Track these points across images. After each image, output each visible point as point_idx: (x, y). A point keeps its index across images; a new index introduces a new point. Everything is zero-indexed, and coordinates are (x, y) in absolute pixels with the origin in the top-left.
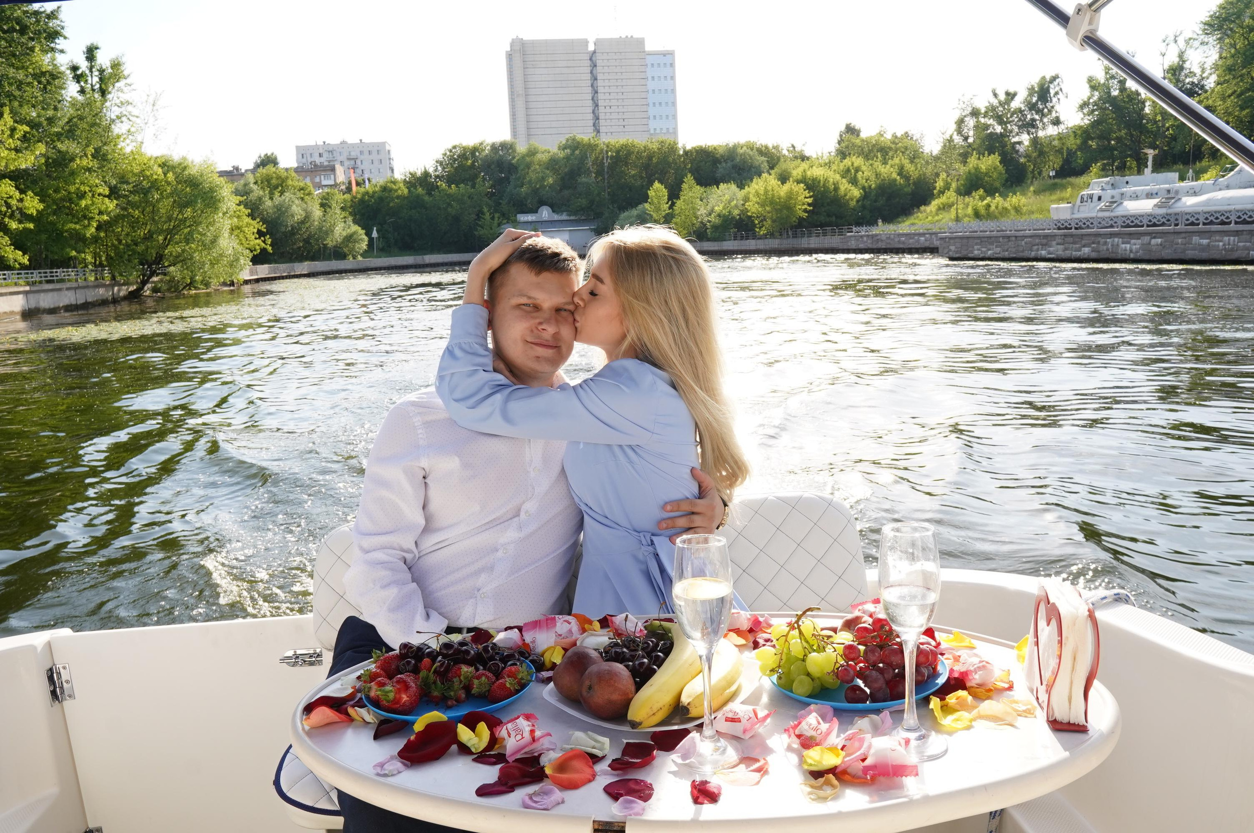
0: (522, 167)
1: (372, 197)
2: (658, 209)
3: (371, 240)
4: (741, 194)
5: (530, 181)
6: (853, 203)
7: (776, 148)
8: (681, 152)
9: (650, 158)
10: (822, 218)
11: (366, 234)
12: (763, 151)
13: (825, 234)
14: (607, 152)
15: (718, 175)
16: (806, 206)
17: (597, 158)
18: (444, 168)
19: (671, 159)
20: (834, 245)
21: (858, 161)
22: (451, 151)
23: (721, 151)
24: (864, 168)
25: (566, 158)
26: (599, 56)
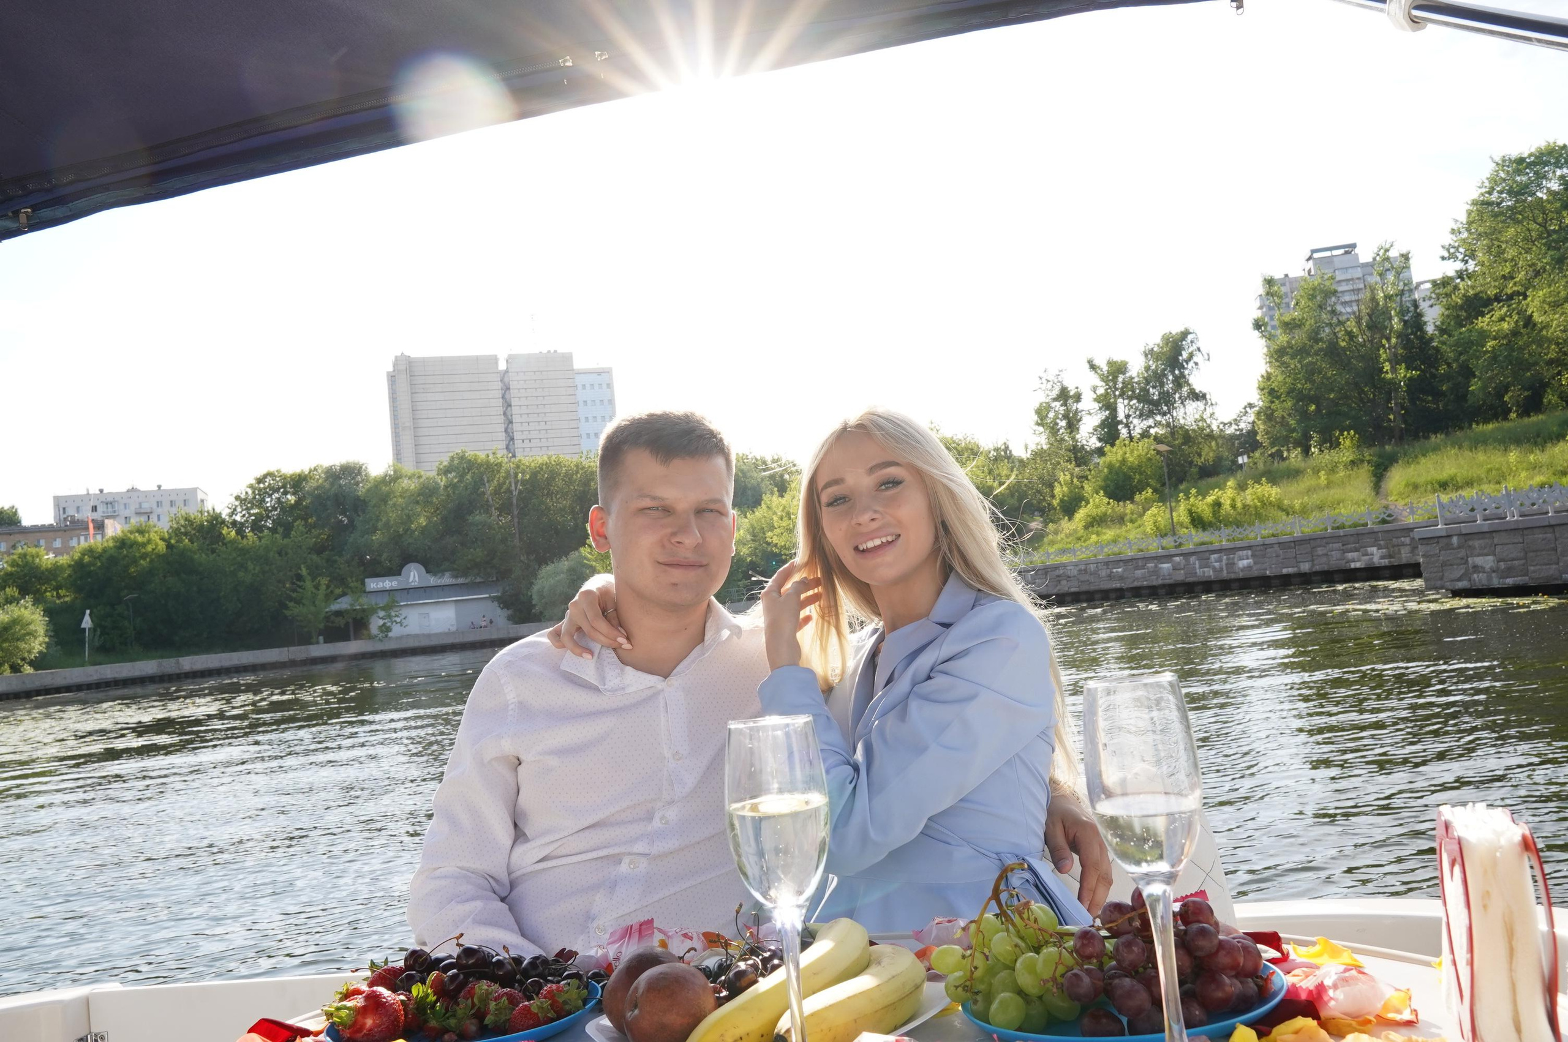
0: (372, 501)
14: (517, 475)
17: (500, 485)
18: (246, 510)
22: (262, 480)
25: (450, 485)
26: (512, 376)
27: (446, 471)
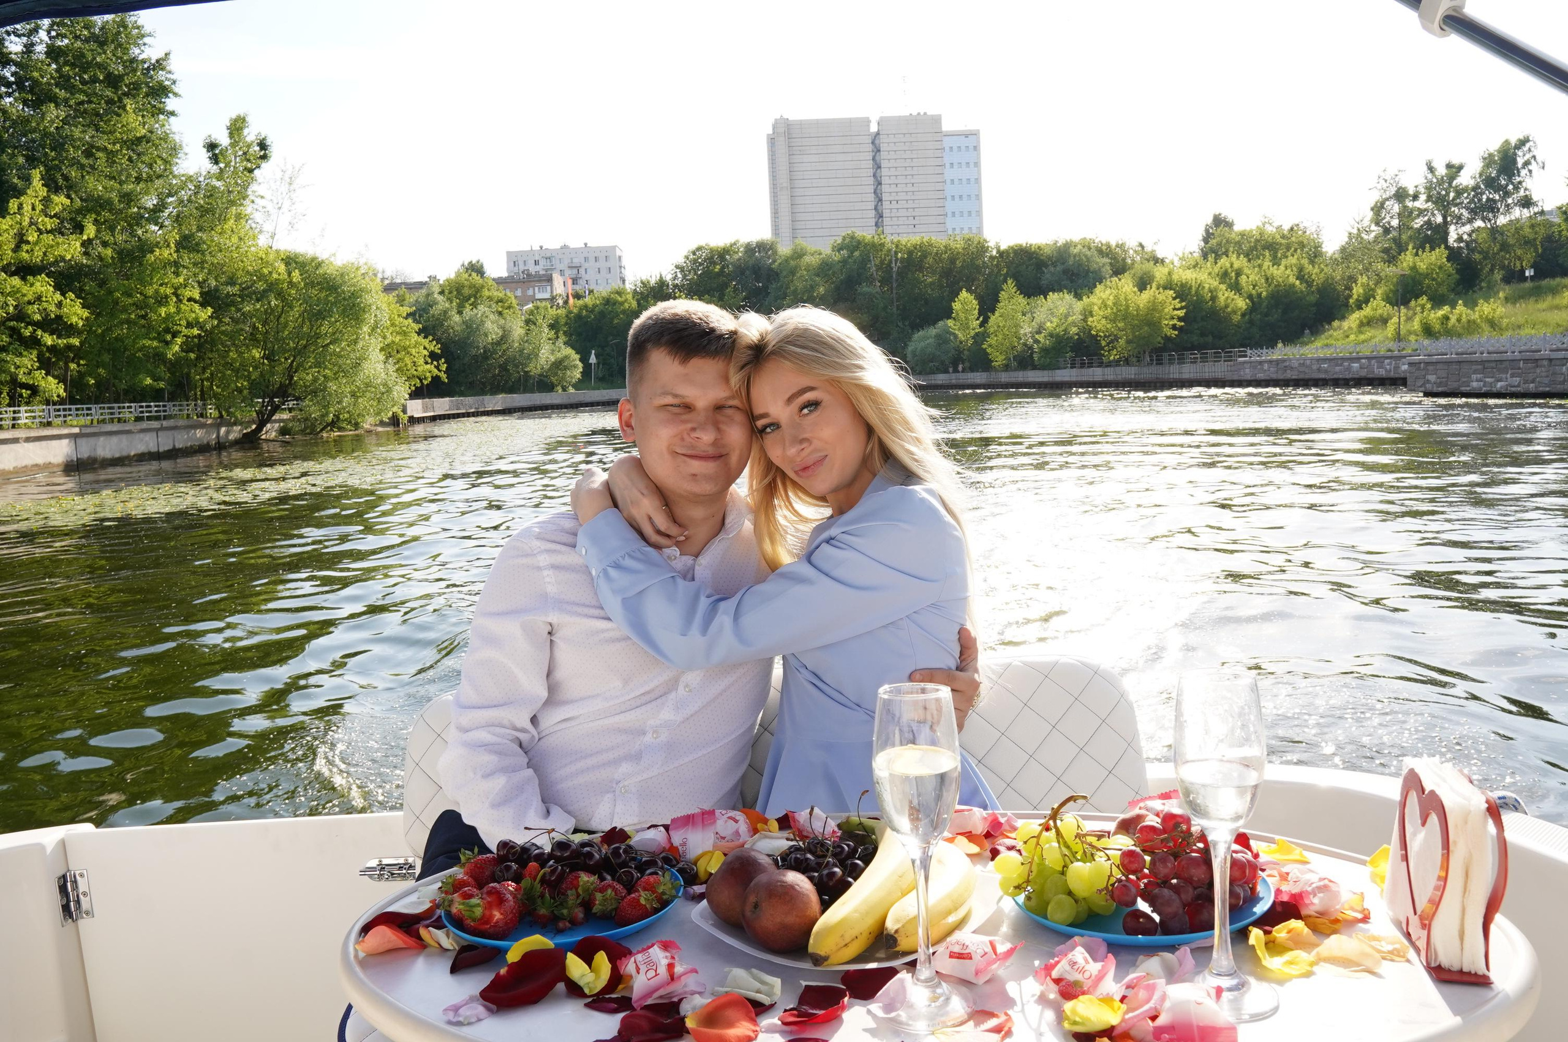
0: (785, 273)
1: (592, 311)
2: (965, 327)
3: (587, 367)
4: (1079, 306)
5: (795, 291)
6: (1237, 318)
7: (1121, 246)
8: (994, 253)
9: (953, 260)
10: (1195, 339)
11: (581, 360)
12: (1104, 251)
13: (1204, 359)
14: (896, 253)
15: (1044, 282)
16: (1175, 321)
17: (882, 262)
18: (684, 277)
19: (980, 262)
20: (1219, 375)
21: (1240, 262)
22: (694, 253)
23: (1047, 251)
24: (1246, 271)
25: (842, 262)
26: (883, 139)
27: (839, 249)
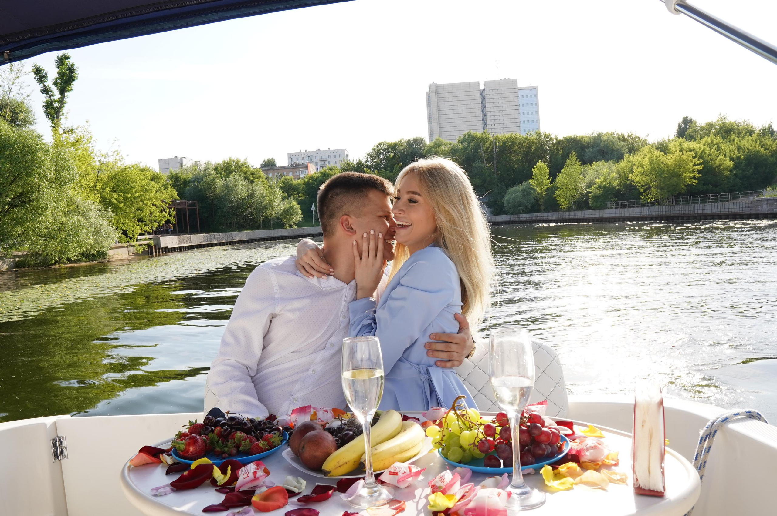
2: (540, 184)
8: (555, 141)
12: (622, 139)
14: (496, 143)
15: (588, 157)
17: (487, 149)
18: (372, 160)
22: (378, 147)
23: (587, 139)
25: (465, 149)
26: (487, 92)
27: (462, 141)
